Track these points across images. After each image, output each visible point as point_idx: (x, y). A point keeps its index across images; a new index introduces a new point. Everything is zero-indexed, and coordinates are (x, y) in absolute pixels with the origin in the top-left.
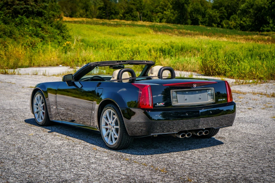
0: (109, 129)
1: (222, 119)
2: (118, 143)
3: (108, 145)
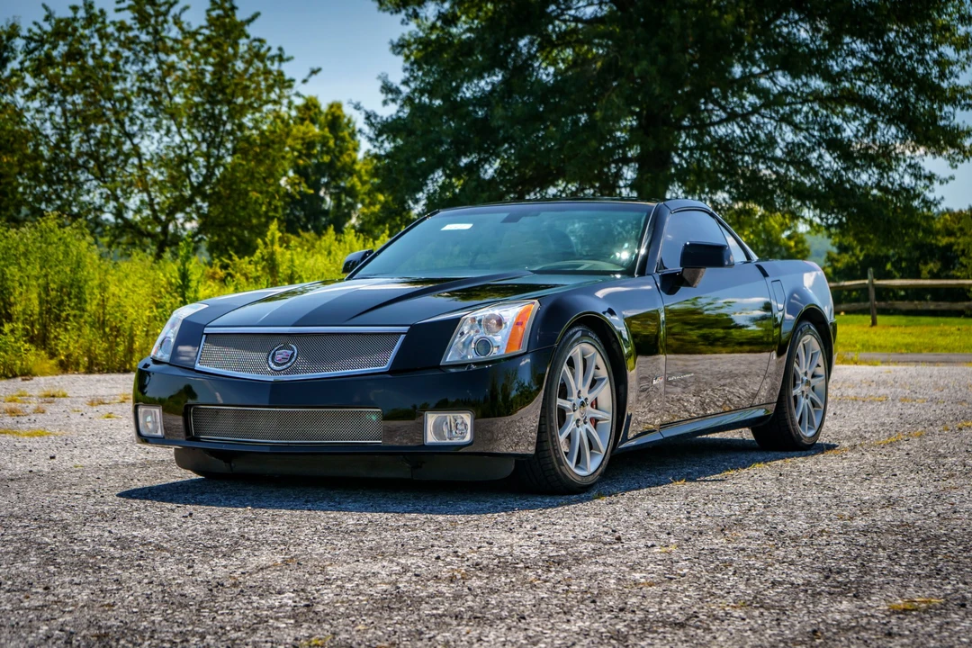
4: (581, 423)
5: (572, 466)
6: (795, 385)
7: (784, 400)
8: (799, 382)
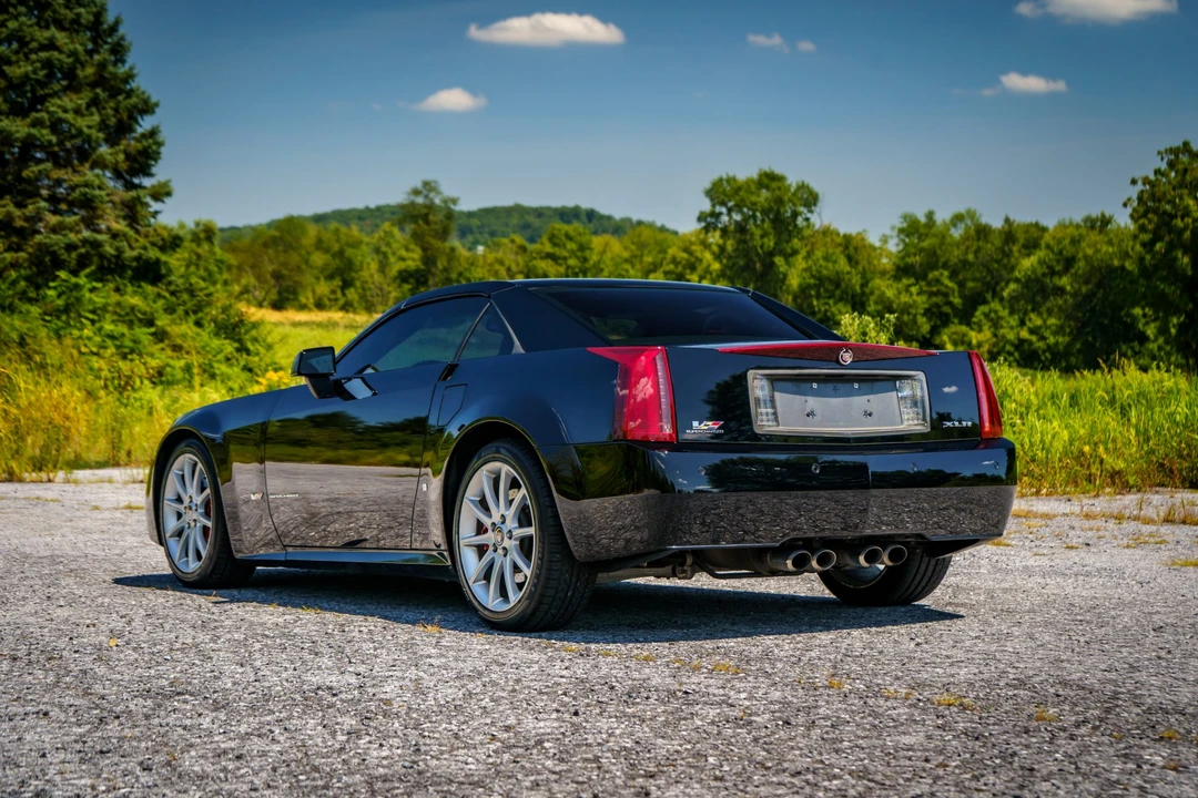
0: (491, 548)
1: (959, 510)
2: (530, 596)
3: (486, 613)
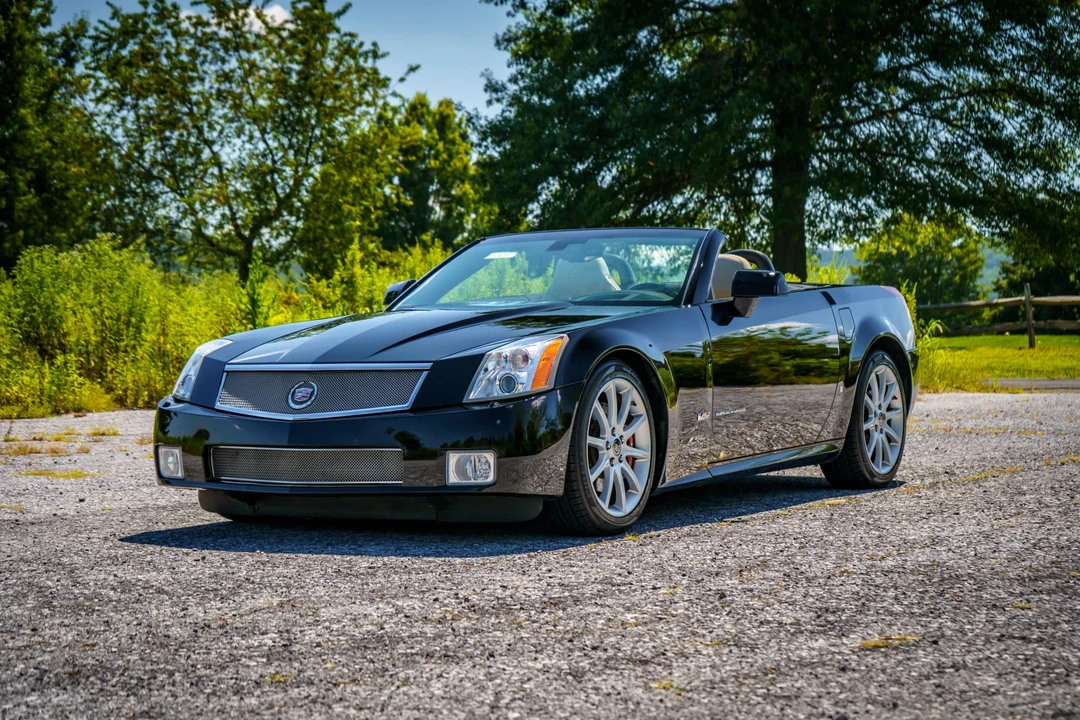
4: (616, 461)
5: (605, 506)
6: (867, 419)
7: (854, 435)
8: (872, 416)
